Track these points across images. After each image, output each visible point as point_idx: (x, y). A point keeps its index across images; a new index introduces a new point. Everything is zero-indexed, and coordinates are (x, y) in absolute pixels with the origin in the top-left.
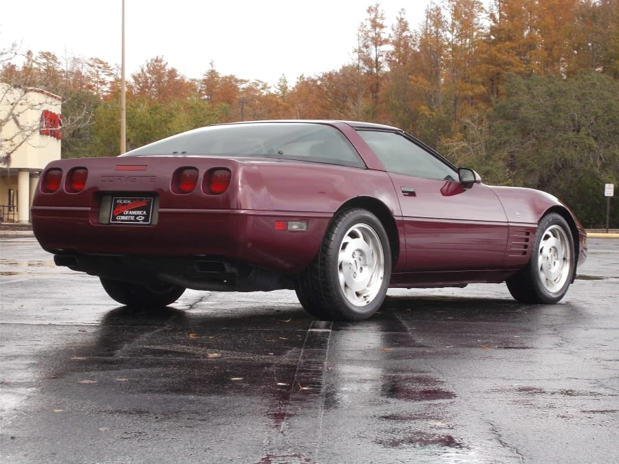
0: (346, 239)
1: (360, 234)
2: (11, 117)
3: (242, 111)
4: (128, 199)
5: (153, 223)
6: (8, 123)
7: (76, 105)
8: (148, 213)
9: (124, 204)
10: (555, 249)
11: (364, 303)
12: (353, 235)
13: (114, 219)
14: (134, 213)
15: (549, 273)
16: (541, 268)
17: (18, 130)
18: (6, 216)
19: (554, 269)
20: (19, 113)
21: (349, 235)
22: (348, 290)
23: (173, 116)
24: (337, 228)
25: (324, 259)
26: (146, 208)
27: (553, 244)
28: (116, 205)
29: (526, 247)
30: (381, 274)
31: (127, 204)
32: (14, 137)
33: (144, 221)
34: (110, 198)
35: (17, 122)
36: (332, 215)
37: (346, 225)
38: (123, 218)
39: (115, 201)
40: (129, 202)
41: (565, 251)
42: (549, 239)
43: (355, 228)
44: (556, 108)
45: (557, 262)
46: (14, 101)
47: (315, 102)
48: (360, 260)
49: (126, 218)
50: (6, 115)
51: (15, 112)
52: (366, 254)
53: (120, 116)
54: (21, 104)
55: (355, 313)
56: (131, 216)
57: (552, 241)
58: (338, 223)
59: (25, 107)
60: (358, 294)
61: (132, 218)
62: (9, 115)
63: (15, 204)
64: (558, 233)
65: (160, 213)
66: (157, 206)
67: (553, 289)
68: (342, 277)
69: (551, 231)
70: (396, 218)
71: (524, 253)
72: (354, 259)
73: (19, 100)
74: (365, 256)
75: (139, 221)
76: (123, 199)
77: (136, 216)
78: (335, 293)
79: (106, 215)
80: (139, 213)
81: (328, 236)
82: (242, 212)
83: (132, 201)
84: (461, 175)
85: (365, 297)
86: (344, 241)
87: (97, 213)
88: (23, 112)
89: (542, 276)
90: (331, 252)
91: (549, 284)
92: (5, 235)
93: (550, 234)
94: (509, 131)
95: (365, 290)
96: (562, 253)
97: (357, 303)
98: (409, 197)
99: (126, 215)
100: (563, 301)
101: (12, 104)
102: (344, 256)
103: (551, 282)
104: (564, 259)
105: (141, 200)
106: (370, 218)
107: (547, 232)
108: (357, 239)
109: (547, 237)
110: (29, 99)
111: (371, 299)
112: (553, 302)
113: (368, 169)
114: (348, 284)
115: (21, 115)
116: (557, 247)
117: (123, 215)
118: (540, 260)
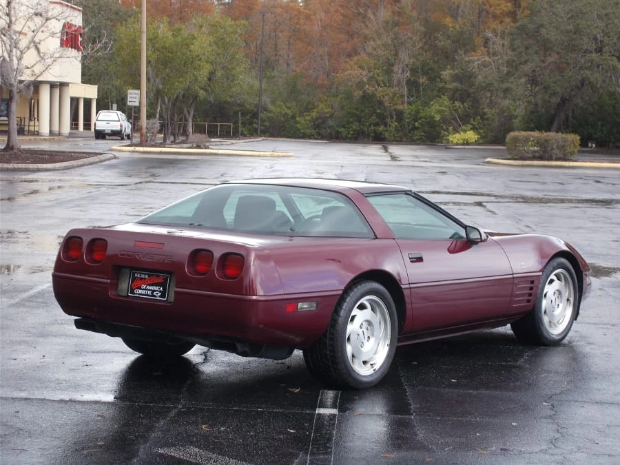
0: (355, 311)
1: (368, 305)
2: (32, 44)
3: (263, 19)
4: (145, 274)
5: (169, 300)
6: (29, 52)
7: (97, 11)
8: (164, 289)
9: (141, 279)
10: (560, 292)
11: (371, 372)
12: (362, 307)
13: (132, 292)
14: (152, 288)
15: (553, 316)
16: (545, 312)
17: (38, 59)
18: (26, 128)
19: (558, 312)
20: (40, 41)
21: (358, 308)
22: (356, 361)
23: (194, 38)
24: (346, 304)
25: (332, 334)
26: (163, 285)
27: (557, 288)
28: (134, 278)
29: (530, 295)
30: (388, 342)
31: (145, 279)
32: (35, 65)
33: (160, 297)
34: (128, 271)
35: (38, 49)
36: (341, 292)
37: (354, 299)
38: (140, 291)
39: (133, 275)
40: (146, 276)
41: (568, 293)
42: (554, 283)
43: (363, 300)
44: (577, 31)
45: (561, 305)
46: (35, 28)
47: (337, 11)
48: (367, 329)
49: (143, 292)
50: (28, 42)
51: (37, 40)
52: (373, 323)
53: (140, 38)
54: (43, 32)
55: (362, 383)
56: (148, 291)
57: (557, 284)
58: (347, 298)
59: (46, 34)
60: (365, 363)
61: (150, 293)
62: (30, 43)
63: (36, 116)
64: (562, 276)
65: (176, 292)
66: (173, 284)
67: (556, 331)
68: (349, 349)
69: (555, 275)
70: (403, 286)
71: (529, 301)
72: (362, 330)
73: (40, 28)
74: (373, 326)
75: (156, 296)
76: (141, 274)
77: (153, 291)
78: (343, 366)
79: (124, 286)
80: (156, 288)
81: (336, 311)
82: (254, 297)
83: (150, 276)
84: (468, 231)
85: (372, 365)
86: (352, 314)
87: (115, 286)
88: (44, 40)
89: (546, 319)
90: (339, 327)
91: (553, 326)
92: (26, 169)
93: (555, 278)
94: (530, 51)
95: (372, 358)
96: (566, 295)
97: (364, 372)
98: (417, 263)
99: (143, 289)
100: (565, 341)
101: (33, 32)
102: (352, 328)
103: (554, 324)
104: (568, 300)
105: (158, 276)
106: (377, 289)
107: (552, 277)
108: (365, 310)
109: (552, 281)
110: (50, 26)
111: (377, 367)
112: (557, 343)
113: (377, 238)
114: (355, 355)
115: (42, 43)
116: (562, 291)
117: (141, 289)
118: (545, 303)
